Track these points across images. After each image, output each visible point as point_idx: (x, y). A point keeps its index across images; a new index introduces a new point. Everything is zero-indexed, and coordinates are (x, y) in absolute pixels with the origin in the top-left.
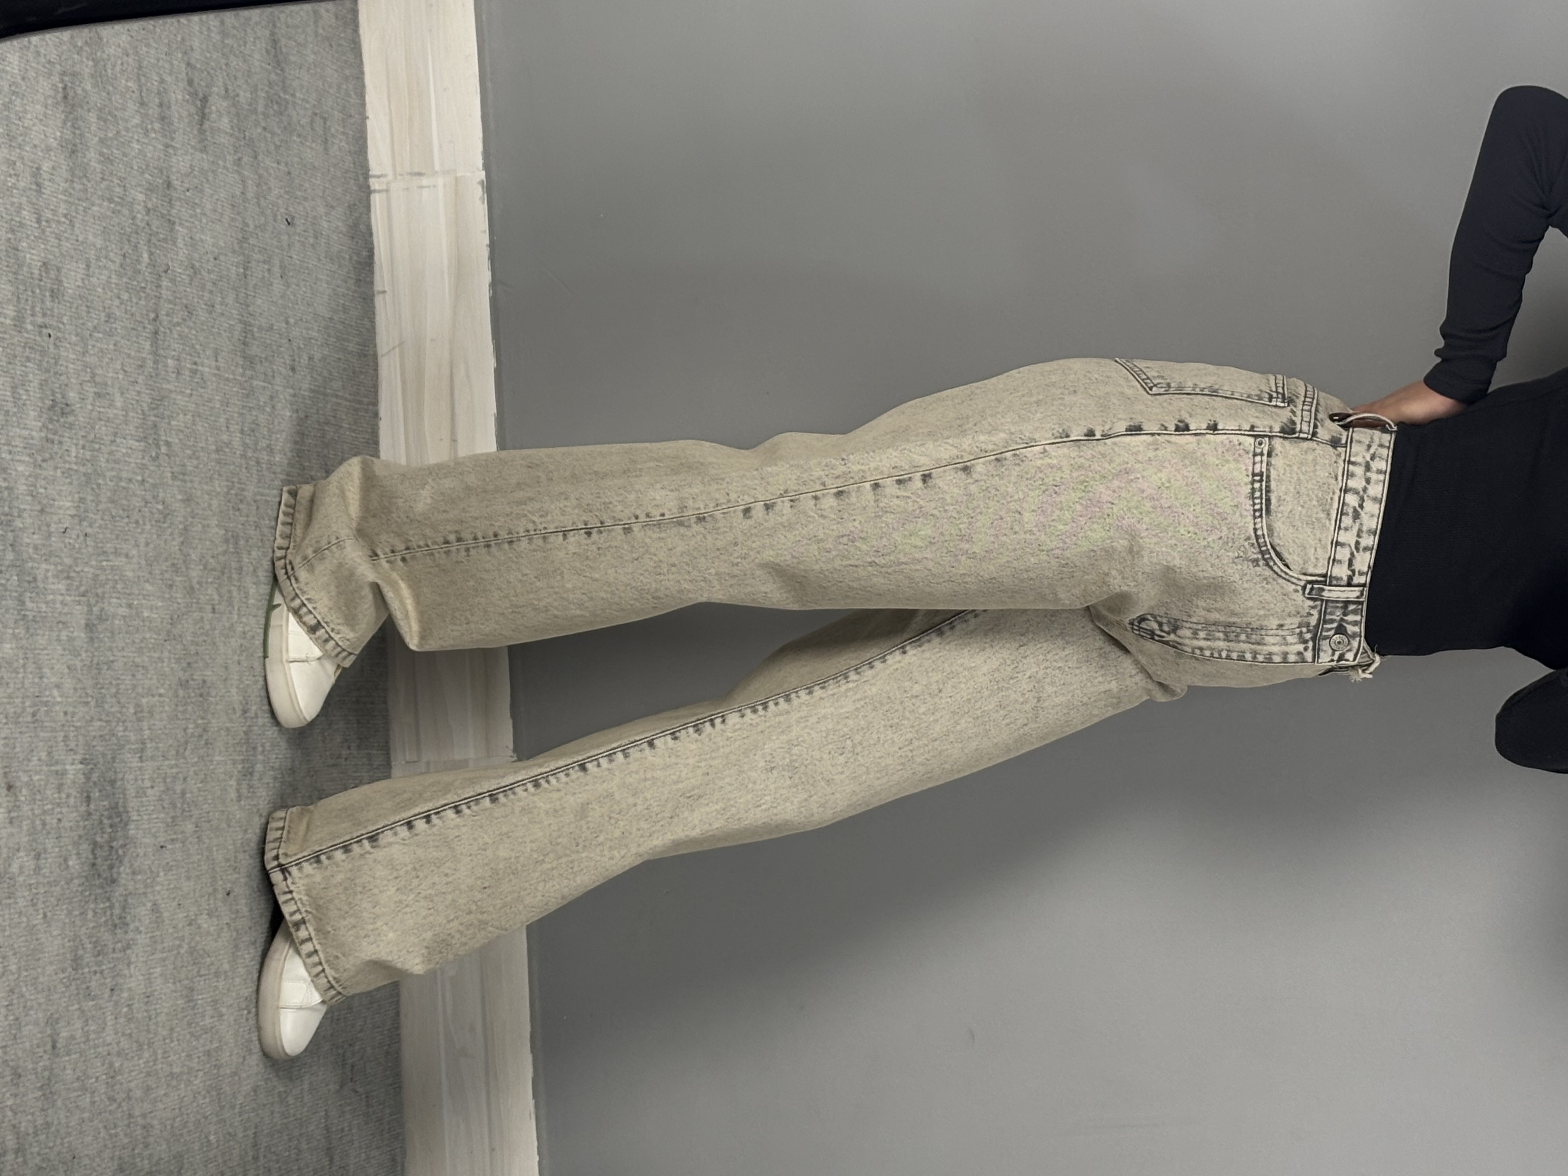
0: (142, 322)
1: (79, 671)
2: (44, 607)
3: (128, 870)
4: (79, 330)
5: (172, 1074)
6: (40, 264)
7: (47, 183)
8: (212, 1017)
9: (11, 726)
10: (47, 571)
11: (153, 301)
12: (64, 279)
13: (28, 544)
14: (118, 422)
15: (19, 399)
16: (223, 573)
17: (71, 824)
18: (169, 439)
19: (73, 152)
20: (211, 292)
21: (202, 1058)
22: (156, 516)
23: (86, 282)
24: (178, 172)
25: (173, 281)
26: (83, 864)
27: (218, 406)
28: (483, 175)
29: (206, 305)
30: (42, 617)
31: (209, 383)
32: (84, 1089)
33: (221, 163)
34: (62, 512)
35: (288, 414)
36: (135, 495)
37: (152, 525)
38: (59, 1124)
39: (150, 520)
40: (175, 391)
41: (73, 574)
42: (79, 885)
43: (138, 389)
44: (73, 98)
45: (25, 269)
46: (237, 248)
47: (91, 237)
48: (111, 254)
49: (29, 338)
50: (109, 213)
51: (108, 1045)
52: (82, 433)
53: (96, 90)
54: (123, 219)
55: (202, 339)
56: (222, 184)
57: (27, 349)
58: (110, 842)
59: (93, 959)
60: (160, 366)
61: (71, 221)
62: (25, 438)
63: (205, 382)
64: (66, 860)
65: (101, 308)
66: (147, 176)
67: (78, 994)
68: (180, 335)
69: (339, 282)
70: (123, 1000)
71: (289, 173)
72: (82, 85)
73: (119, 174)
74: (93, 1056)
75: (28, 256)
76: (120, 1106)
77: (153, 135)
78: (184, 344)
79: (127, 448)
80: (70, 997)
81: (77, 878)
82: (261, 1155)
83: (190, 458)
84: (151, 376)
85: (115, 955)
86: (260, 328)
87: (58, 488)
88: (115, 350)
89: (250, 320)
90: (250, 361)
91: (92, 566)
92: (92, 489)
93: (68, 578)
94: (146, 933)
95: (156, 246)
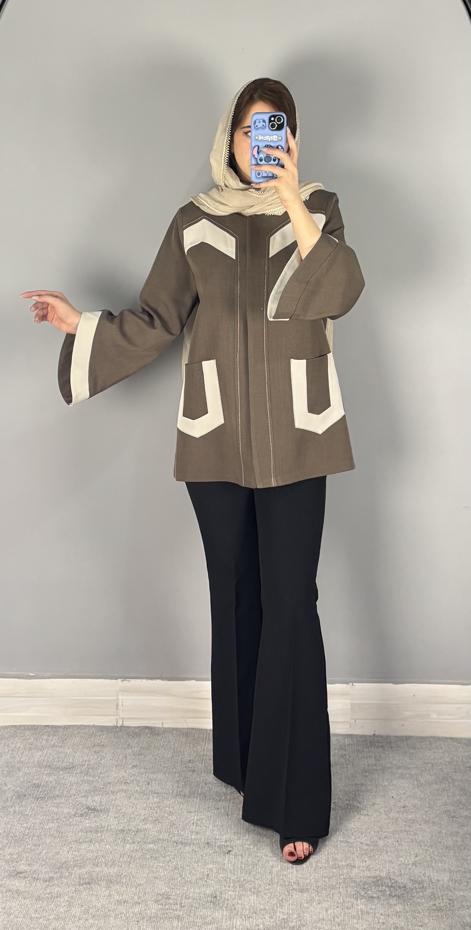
0: (178, 850)
1: (320, 898)
2: (295, 916)
3: (400, 878)
4: (182, 885)
6: (156, 904)
7: (123, 897)
10: (280, 912)
11: (169, 843)
12: (162, 892)
13: (269, 921)
14: (218, 867)
15: (211, 921)
17: (383, 907)
18: (224, 841)
19: (111, 881)
24: (117, 825)
26: (399, 903)
28: (119, 680)
37: (259, 852)
40: (205, 835)
41: (281, 898)
42: (408, 906)
43: (204, 855)
44: (90, 879)
45: (158, 913)
46: (147, 797)
47: (145, 875)
48: (151, 864)
49: (186, 913)
52: (223, 888)
53: (86, 866)
55: (183, 819)
56: (121, 802)
57: (191, 914)
58: (389, 887)
59: (437, 900)
60: (195, 842)
61: (138, 885)
62: (227, 919)
63: (200, 819)
64: (397, 912)
65: (173, 872)
66: (119, 842)
68: (182, 830)
69: (158, 744)
73: (119, 857)
75: (153, 911)
77: (103, 836)
79: (229, 864)
81: (404, 907)
85: (435, 888)
87: (246, 903)
88: (190, 866)
94: (425, 870)
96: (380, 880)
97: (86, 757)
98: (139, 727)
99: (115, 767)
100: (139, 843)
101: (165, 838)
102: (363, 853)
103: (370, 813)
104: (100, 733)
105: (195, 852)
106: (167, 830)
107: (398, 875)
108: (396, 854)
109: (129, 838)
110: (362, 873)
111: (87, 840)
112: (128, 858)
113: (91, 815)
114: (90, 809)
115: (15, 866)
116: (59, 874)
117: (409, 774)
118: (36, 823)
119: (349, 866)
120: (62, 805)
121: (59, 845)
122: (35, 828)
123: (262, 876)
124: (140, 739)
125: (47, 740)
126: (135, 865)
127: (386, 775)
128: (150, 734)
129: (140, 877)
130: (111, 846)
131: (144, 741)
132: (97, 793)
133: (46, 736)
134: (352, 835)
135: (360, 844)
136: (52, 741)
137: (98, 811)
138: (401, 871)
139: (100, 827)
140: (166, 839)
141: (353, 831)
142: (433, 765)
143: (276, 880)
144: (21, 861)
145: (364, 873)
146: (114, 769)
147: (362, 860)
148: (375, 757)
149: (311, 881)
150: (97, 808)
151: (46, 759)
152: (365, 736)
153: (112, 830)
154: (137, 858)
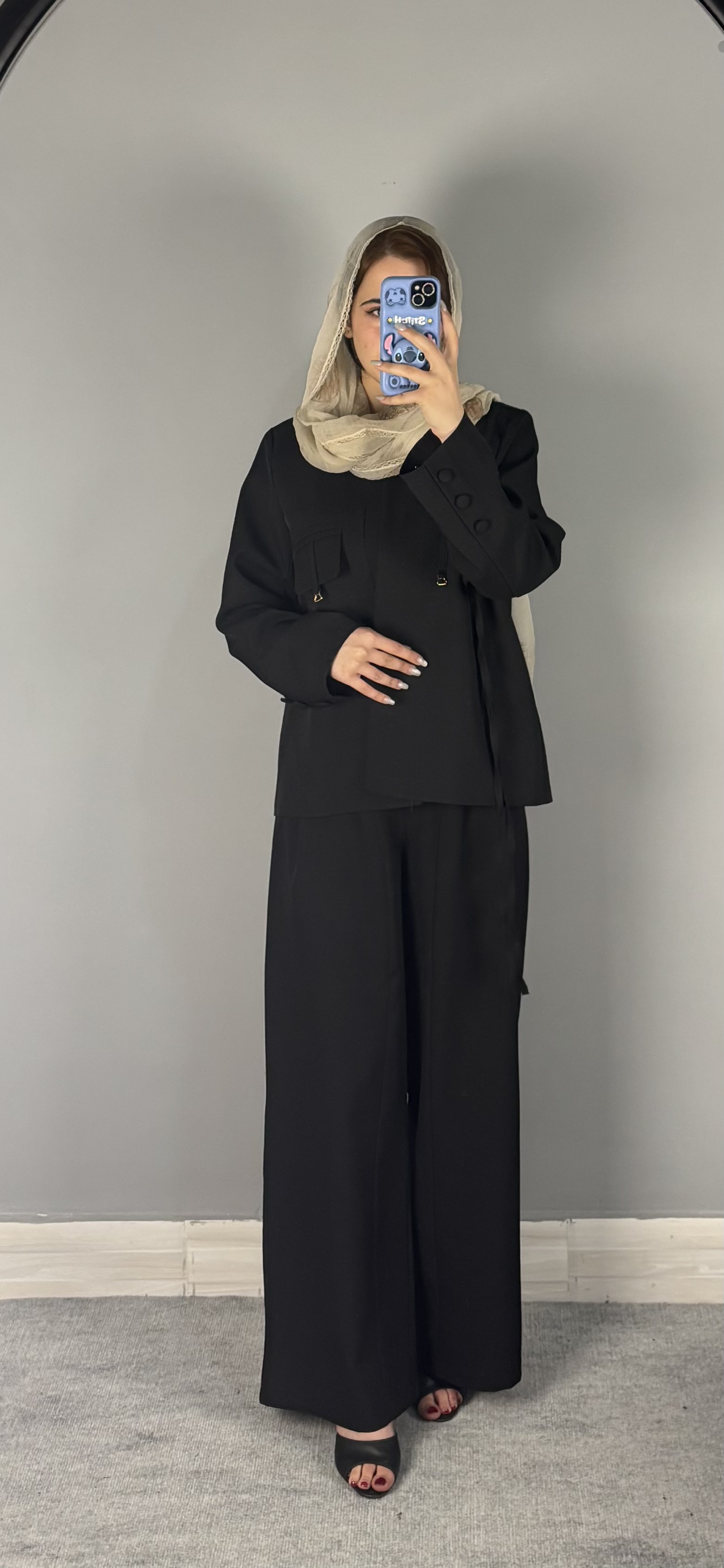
3: (656, 1540)
24: (188, 1463)
25: (260, 1474)
28: (188, 1222)
33: (180, 1425)
48: (245, 1528)
58: (638, 1556)
66: (192, 1492)
72: (135, 1547)
96: (623, 1545)
97: (134, 1350)
98: (221, 1297)
99: (182, 1366)
100: (224, 1493)
101: (268, 1484)
102: (593, 1500)
103: (603, 1433)
104: (156, 1309)
105: (318, 1505)
106: (269, 1470)
107: (652, 1536)
108: (648, 1500)
109: (208, 1485)
110: (593, 1534)
111: (139, 1490)
112: (207, 1518)
113: (145, 1447)
114: (143, 1437)
115: (21, 1536)
116: (92, 1549)
117: (666, 1366)
118: (53, 1463)
119: (572, 1522)
120: (96, 1431)
121: (91, 1499)
122: (52, 1471)
123: (428, 1543)
124: (222, 1318)
125: (68, 1322)
126: (218, 1529)
127: (629, 1370)
128: (240, 1309)
129: (228, 1549)
130: (178, 1497)
131: (229, 1321)
132: (153, 1410)
133: (67, 1316)
134: (576, 1471)
135: (588, 1485)
136: (77, 1322)
137: (155, 1440)
138: (657, 1530)
139: (159, 1467)
140: (269, 1486)
141: (576, 1466)
142: (705, 1351)
143: (452, 1549)
144: (31, 1526)
145: (596, 1534)
146: (181, 1368)
147: (593, 1513)
148: (610, 1341)
149: (509, 1549)
150: (154, 1435)
151: (68, 1355)
152: (591, 1305)
153: (180, 1472)
154: (222, 1517)
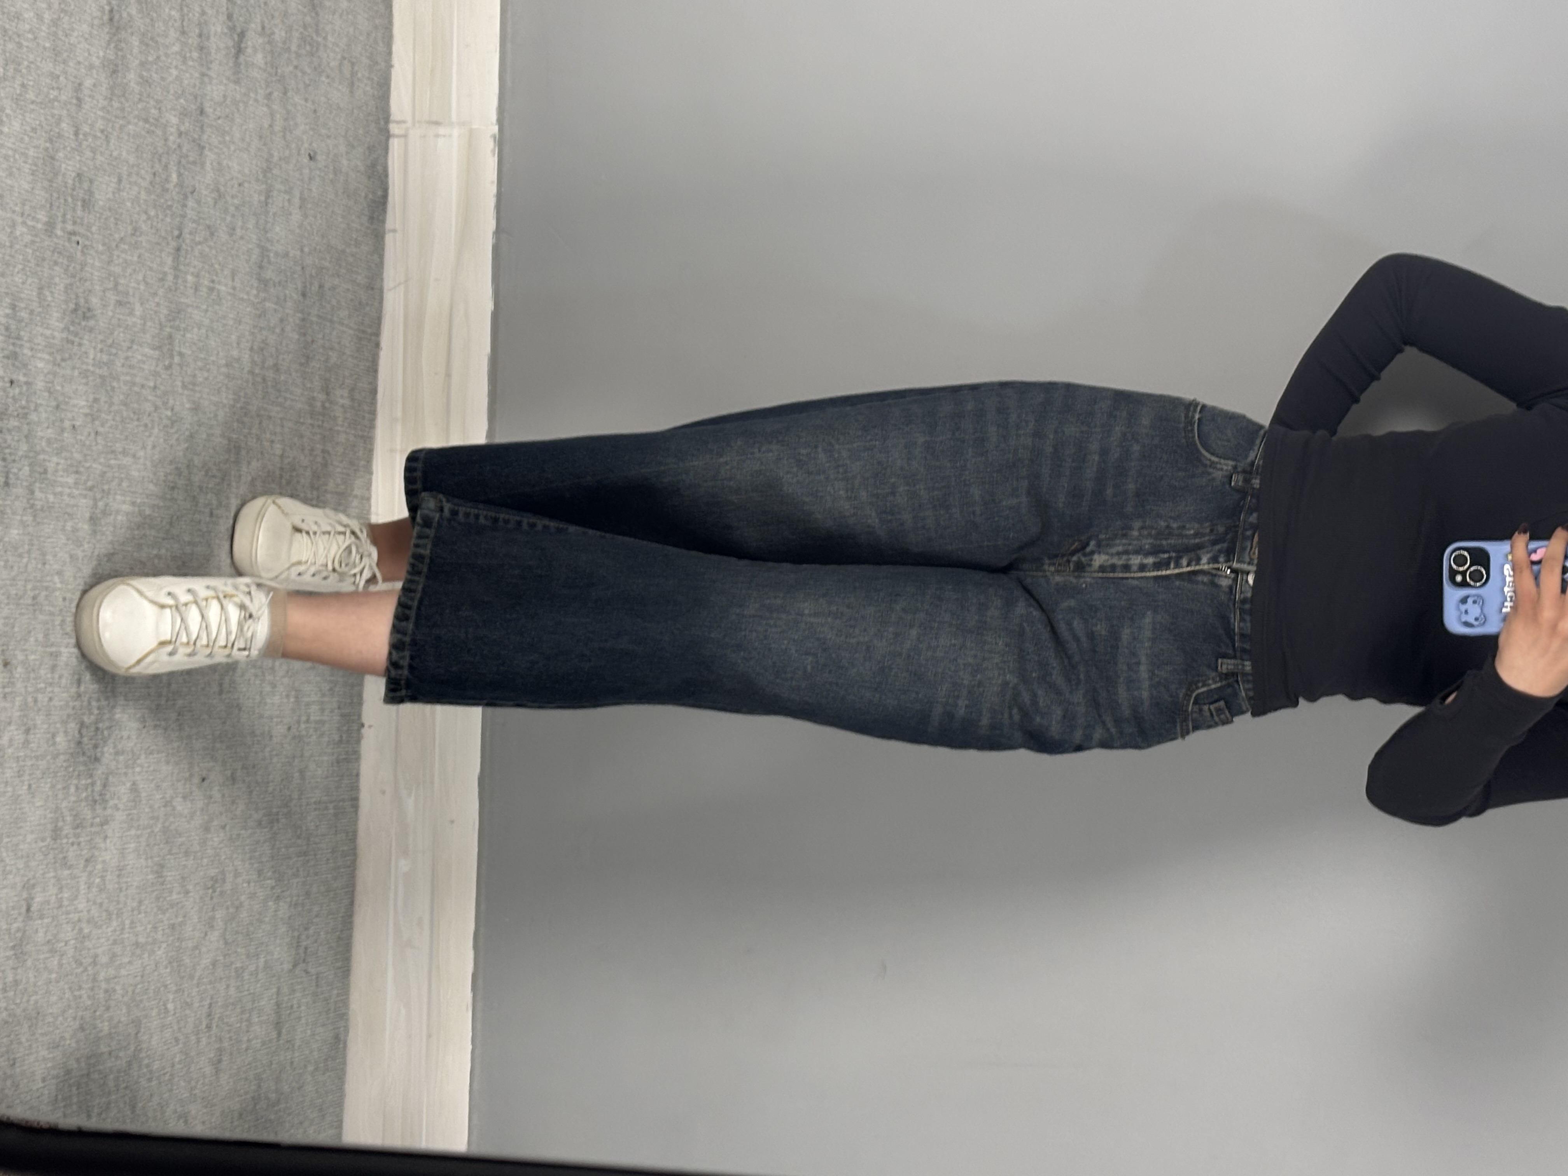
0: (165, 238)
1: (80, 561)
2: (51, 498)
3: (111, 750)
4: (107, 241)
5: (137, 944)
6: (73, 175)
7: (87, 99)
8: (179, 893)
9: (12, 606)
10: (58, 464)
11: (178, 219)
12: (96, 191)
13: (42, 438)
14: (136, 329)
15: (44, 300)
16: (223, 480)
17: (62, 703)
18: (183, 350)
19: (114, 72)
20: (233, 216)
21: (167, 931)
22: (165, 422)
23: (117, 195)
24: (211, 100)
25: (199, 202)
26: (69, 741)
27: (231, 322)
28: (495, 129)
29: (227, 226)
30: (49, 507)
31: (224, 302)
32: (53, 951)
33: (252, 95)
34: (76, 410)
35: (297, 337)
36: (146, 400)
37: (159, 430)
38: (28, 982)
39: (159, 425)
40: (192, 306)
41: (82, 469)
42: (65, 761)
43: (157, 300)
44: (118, 22)
45: (60, 178)
46: (261, 177)
47: (124, 154)
48: (143, 172)
49: (58, 243)
50: (143, 133)
51: (79, 912)
52: (101, 337)
53: (140, 16)
54: (157, 139)
55: (221, 259)
56: (252, 115)
57: (56, 254)
58: (96, 723)
59: (72, 831)
60: (180, 281)
61: (107, 137)
62: (47, 337)
63: (220, 299)
64: (54, 736)
65: (128, 221)
66: (182, 101)
67: (55, 863)
68: (201, 254)
69: (353, 217)
70: (96, 872)
71: (315, 111)
72: (129, 10)
73: (156, 97)
74: (65, 921)
75: (63, 166)
76: (86, 970)
77: (191, 63)
78: (204, 262)
79: (142, 355)
80: (47, 865)
81: (63, 754)
82: (214, 1026)
83: (201, 369)
84: (171, 290)
85: (93, 829)
86: (277, 254)
87: (74, 387)
88: (139, 262)
89: (268, 245)
90: (264, 283)
91: (100, 464)
92: (107, 390)
93: (77, 472)
94: (123, 810)
95: (185, 168)
97: (333, 40)
98: (387, 176)
101: (188, 211)
104: (376, 78)
105: (163, 279)
106: (203, 217)
109: (187, 124)
111: (185, 24)
112: (154, 118)
113: (230, 40)
114: (240, 39)
117: (290, 796)
124: (363, 174)
128: (373, 201)
130: (175, 79)
131: (359, 183)
132: (269, 57)
137: (237, 56)
139: (209, 57)
140: (186, 213)
143: (112, 462)
148: (323, 722)
150: (242, 55)
152: (360, 703)
153: (203, 86)
154: (154, 139)
